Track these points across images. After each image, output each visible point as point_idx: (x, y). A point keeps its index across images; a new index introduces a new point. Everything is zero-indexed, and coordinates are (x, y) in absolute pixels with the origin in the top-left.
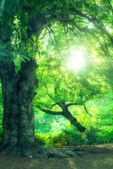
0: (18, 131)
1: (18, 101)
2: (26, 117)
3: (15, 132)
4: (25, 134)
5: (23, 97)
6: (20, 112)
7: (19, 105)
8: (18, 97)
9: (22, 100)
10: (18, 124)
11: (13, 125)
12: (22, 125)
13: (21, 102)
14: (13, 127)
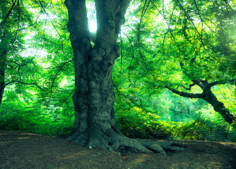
0: (88, 114)
1: (87, 74)
2: (98, 95)
3: (84, 115)
4: (95, 118)
5: (94, 69)
6: (89, 89)
7: (89, 81)
8: (87, 69)
9: (92, 73)
10: (88, 105)
11: (82, 106)
12: (92, 106)
13: (90, 76)
14: (83, 108)
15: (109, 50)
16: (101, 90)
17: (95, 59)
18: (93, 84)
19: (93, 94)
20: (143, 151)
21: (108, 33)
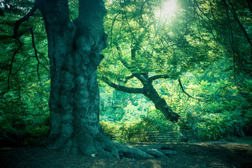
0: (74, 115)
1: (74, 67)
2: (87, 93)
3: (68, 117)
4: (84, 120)
5: (83, 61)
6: (76, 85)
7: (76, 75)
8: (74, 61)
9: (80, 66)
10: (73, 104)
11: (66, 106)
12: (79, 106)
13: (78, 69)
14: (66, 108)
15: (98, 39)
16: (88, 87)
17: (84, 49)
18: (82, 79)
19: (82, 92)
20: (145, 156)
21: (98, 18)
